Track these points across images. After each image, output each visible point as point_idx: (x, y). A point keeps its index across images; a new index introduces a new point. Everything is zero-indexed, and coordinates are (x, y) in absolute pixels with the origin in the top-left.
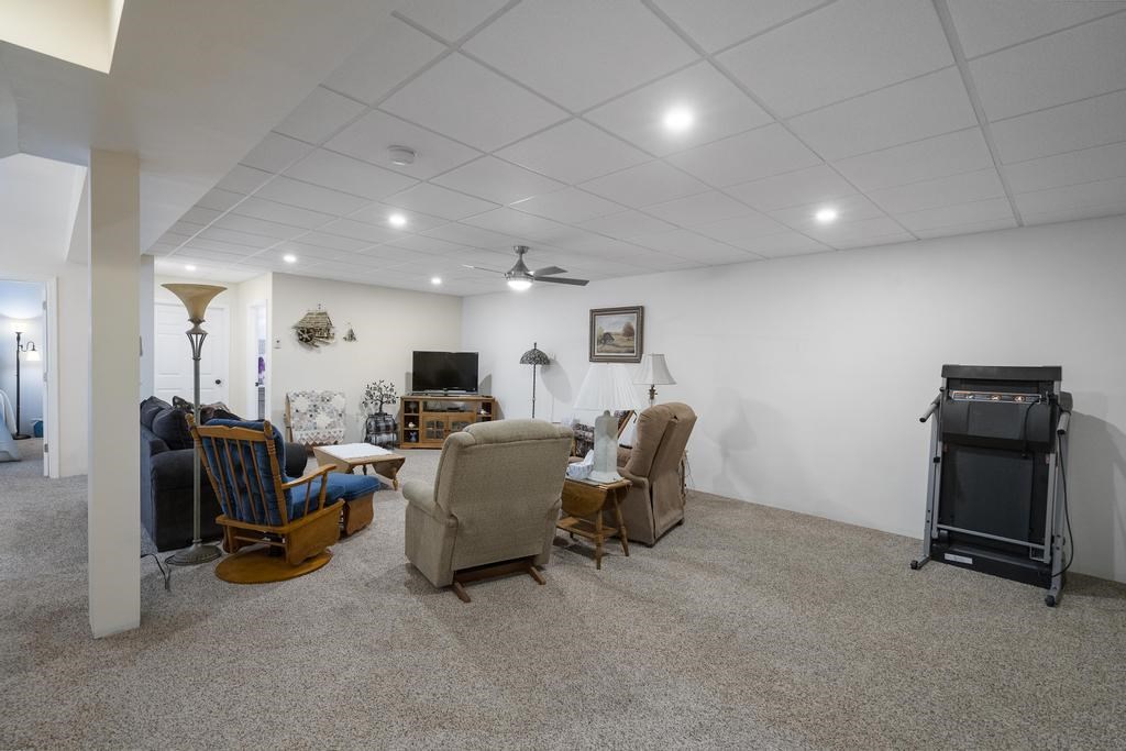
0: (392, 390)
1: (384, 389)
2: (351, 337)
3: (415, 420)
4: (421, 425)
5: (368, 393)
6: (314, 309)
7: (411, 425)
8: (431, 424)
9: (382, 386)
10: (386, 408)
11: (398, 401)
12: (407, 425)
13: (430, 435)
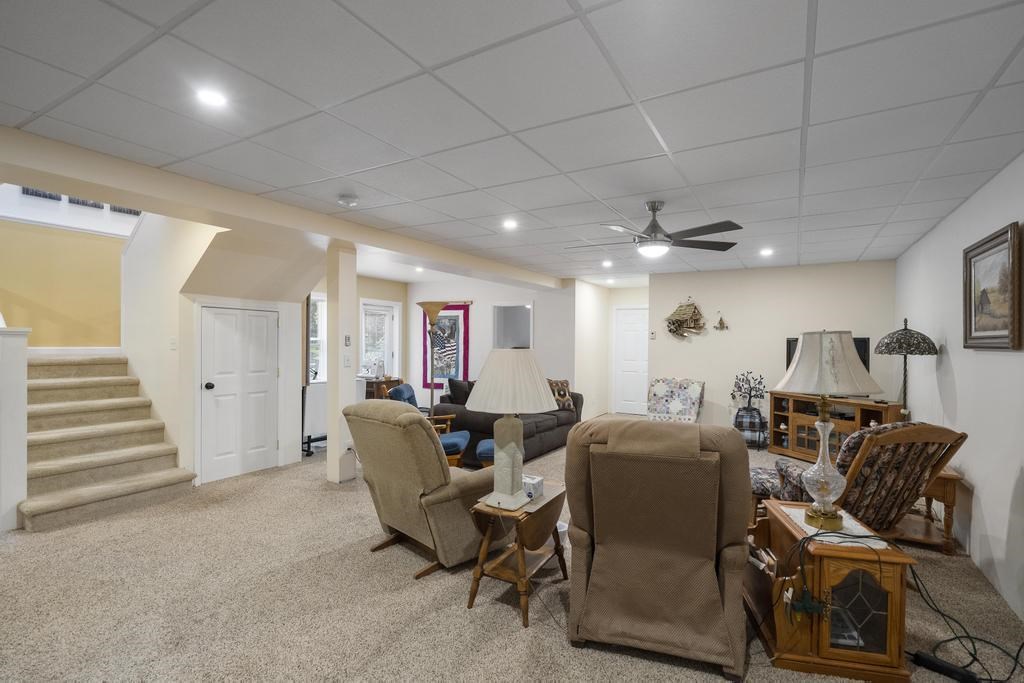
0: (760, 383)
1: (752, 381)
2: (722, 326)
3: (785, 420)
4: (790, 427)
5: (737, 385)
6: (684, 302)
7: (783, 426)
8: (801, 428)
9: (750, 378)
10: (756, 404)
11: (767, 396)
12: (778, 426)
13: (800, 442)
